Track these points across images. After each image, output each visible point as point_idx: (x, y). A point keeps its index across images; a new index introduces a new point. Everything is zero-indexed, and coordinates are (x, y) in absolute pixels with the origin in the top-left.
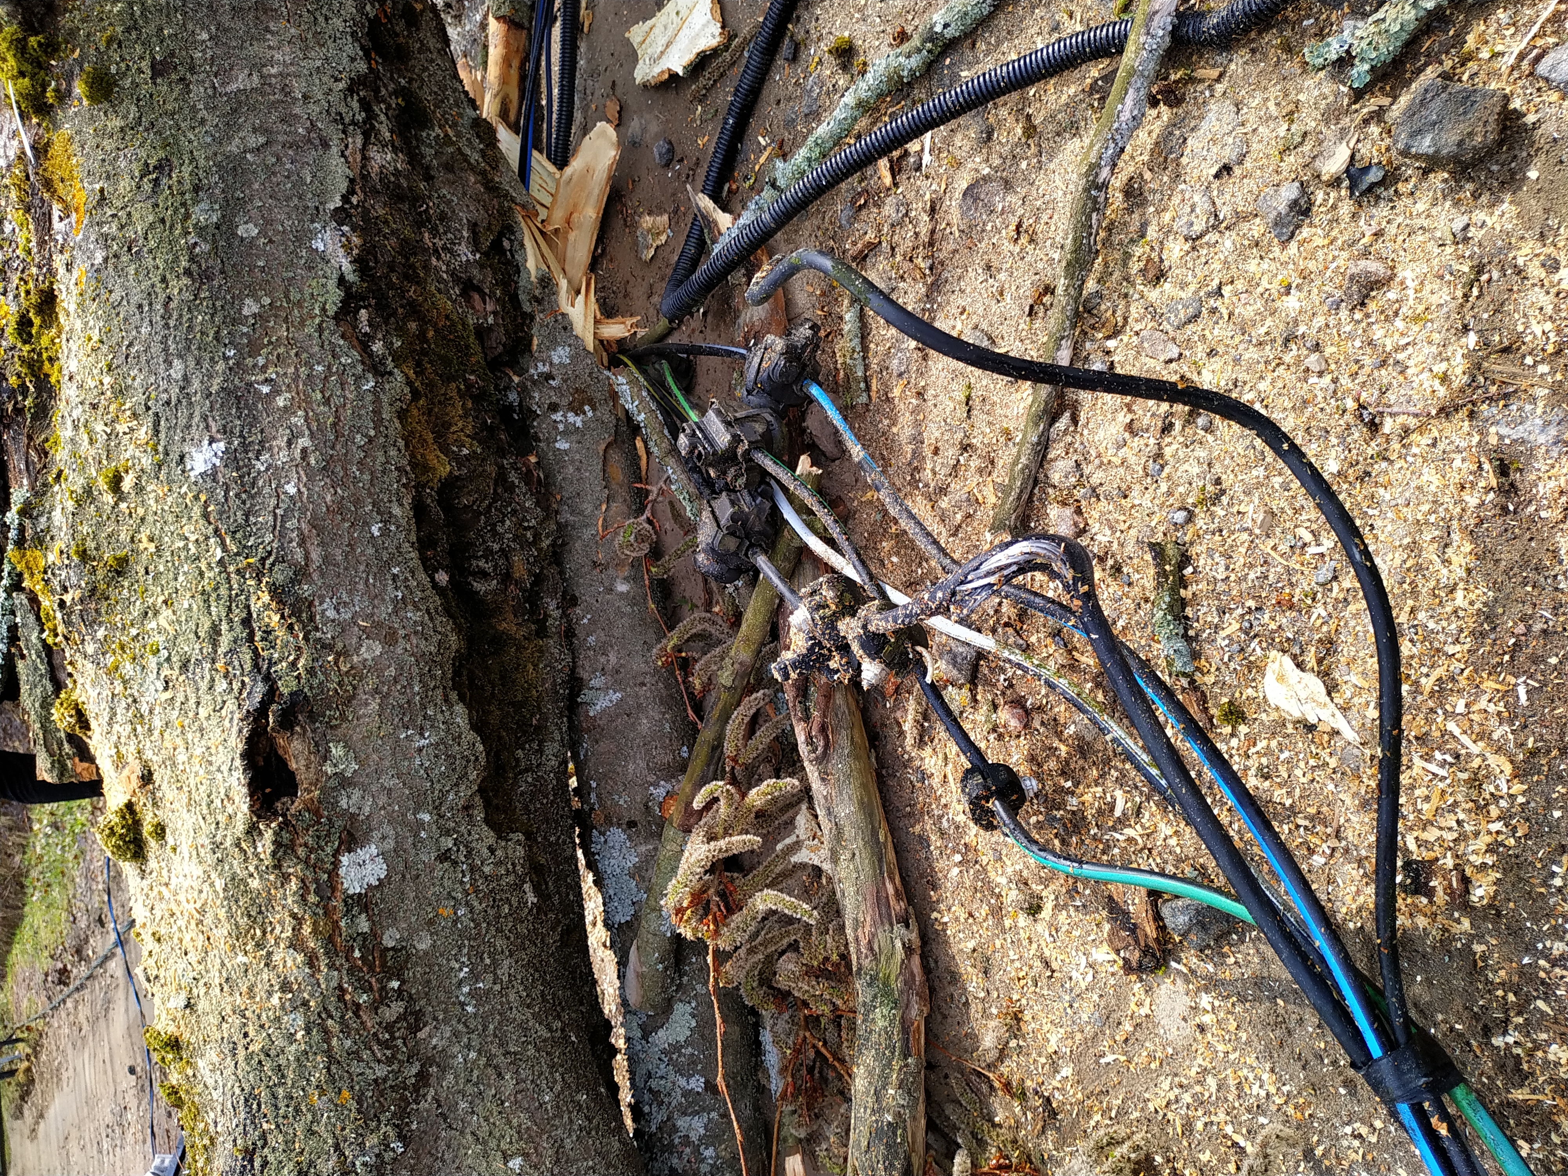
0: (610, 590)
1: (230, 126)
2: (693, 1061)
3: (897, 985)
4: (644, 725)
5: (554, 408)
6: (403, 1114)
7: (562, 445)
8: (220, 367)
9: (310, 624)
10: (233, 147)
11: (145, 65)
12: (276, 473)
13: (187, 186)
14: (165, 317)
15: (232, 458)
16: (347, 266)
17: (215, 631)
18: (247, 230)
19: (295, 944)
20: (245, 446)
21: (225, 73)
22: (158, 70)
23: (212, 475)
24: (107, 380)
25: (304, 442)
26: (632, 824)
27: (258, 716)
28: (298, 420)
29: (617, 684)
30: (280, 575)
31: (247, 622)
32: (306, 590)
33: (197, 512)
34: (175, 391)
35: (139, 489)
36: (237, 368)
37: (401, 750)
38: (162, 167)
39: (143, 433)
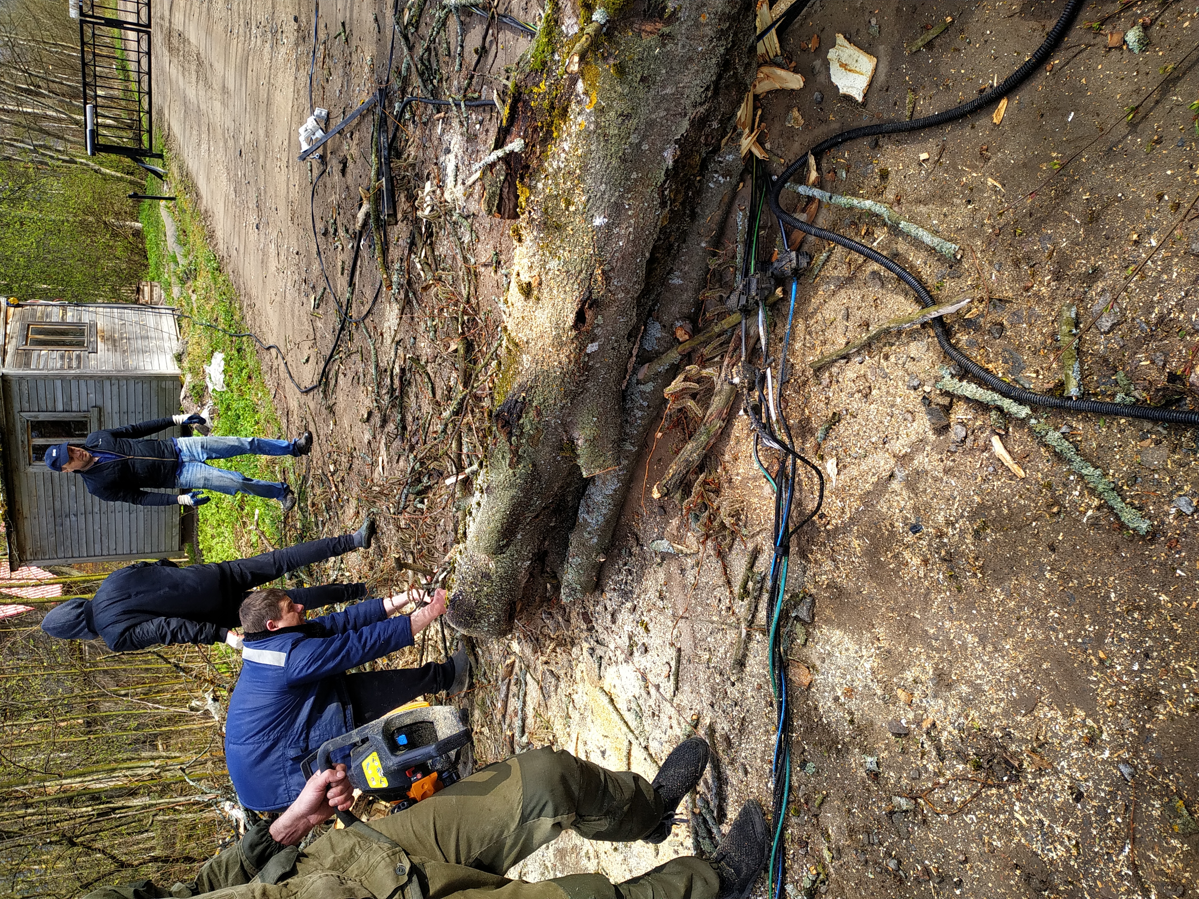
1: (656, 108)
3: (712, 433)
5: (716, 172)
7: (712, 185)
8: (617, 194)
9: (608, 284)
10: (654, 116)
11: (639, 76)
12: (619, 237)
13: (633, 128)
14: (607, 168)
15: (607, 225)
16: (671, 163)
17: (581, 271)
18: (645, 147)
20: (613, 224)
21: (664, 87)
22: (643, 79)
23: (599, 227)
24: (578, 171)
25: (631, 229)
26: (664, 326)
27: (583, 302)
28: (632, 221)
29: (683, 278)
30: (606, 268)
31: (591, 274)
32: (612, 274)
33: (590, 235)
34: (599, 194)
35: (574, 213)
36: (621, 197)
37: (616, 321)
38: (628, 116)
39: (584, 198)
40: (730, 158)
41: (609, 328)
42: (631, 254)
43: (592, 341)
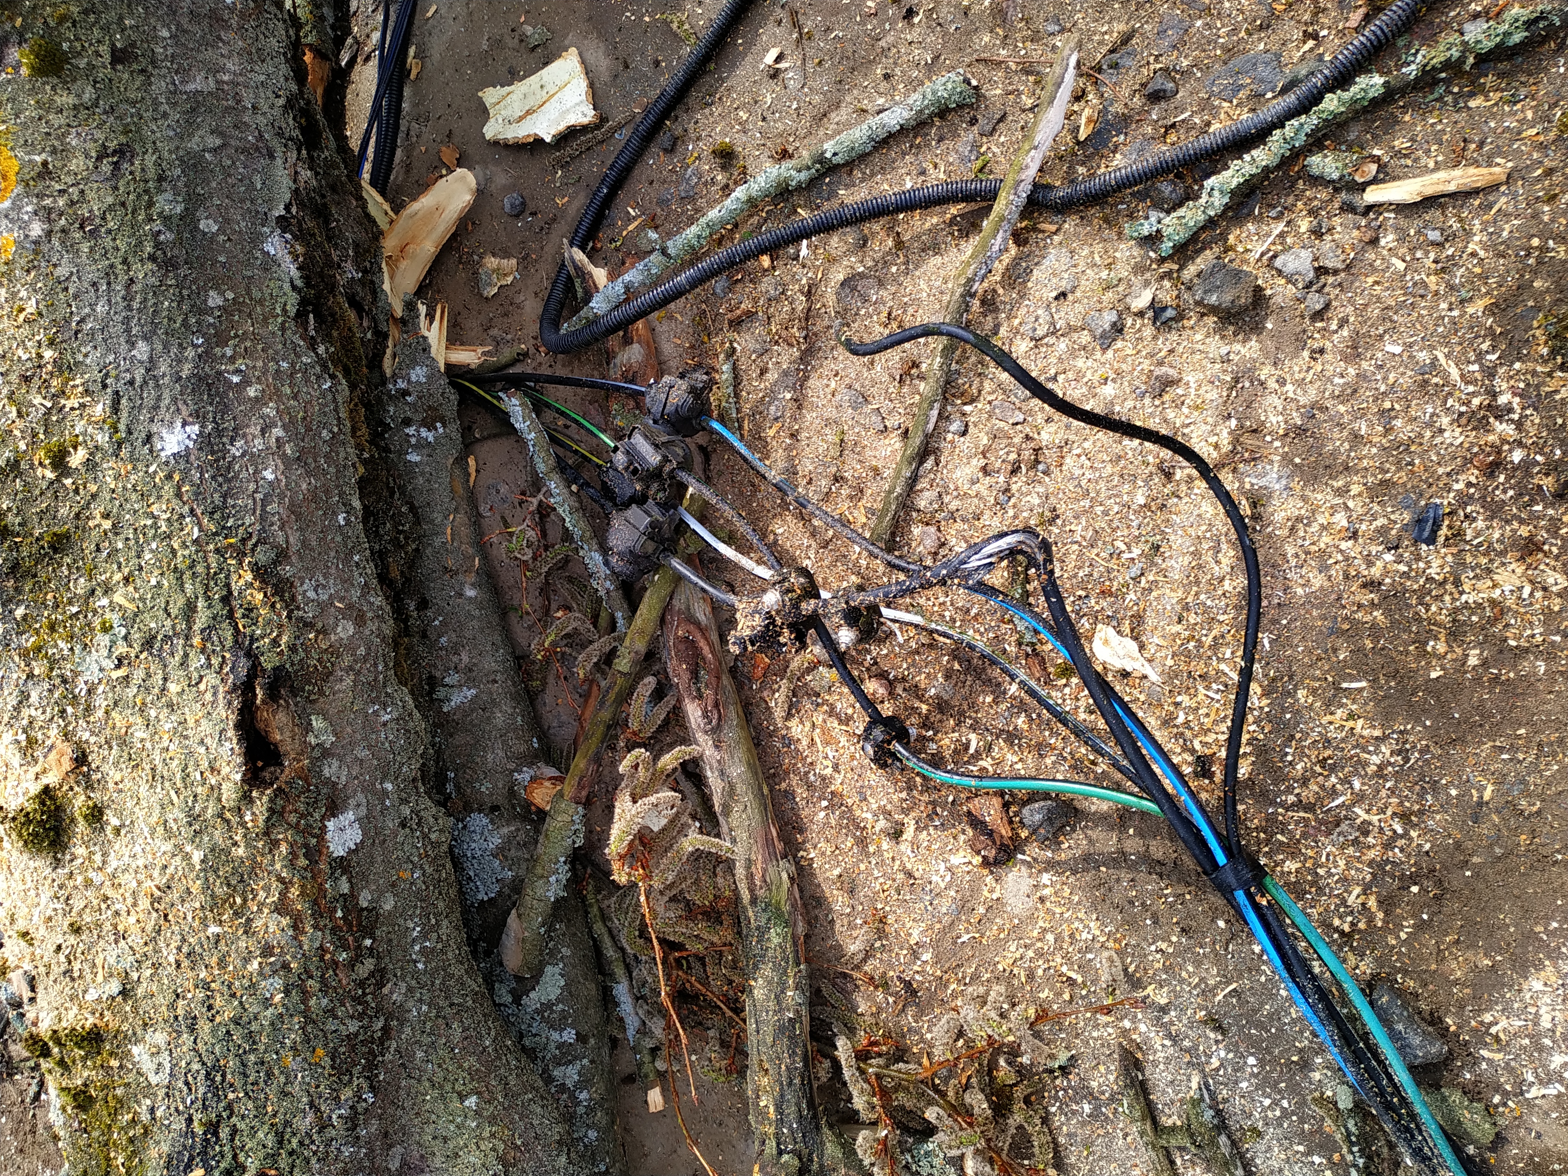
0: (460, 595)
1: (189, 125)
2: (564, 1015)
3: (786, 908)
4: (499, 718)
5: (407, 422)
6: (371, 1066)
7: (414, 457)
8: (190, 353)
9: (291, 604)
10: (194, 144)
11: (104, 49)
12: (255, 460)
13: (151, 173)
14: (128, 298)
15: (205, 442)
16: (294, 272)
17: (190, 609)
18: (208, 225)
19: (281, 908)
20: (219, 432)
21: (185, 72)
22: (119, 57)
23: (182, 457)
24: (48, 354)
25: (278, 432)
26: (494, 808)
27: (246, 688)
28: (270, 411)
29: (470, 682)
30: (263, 556)
31: (226, 599)
32: (287, 570)
33: (168, 490)
34: (139, 374)
35: (90, 465)
36: (207, 356)
37: (370, 724)
38: (123, 152)
39: (99, 410)
40: (418, 374)
41: (363, 753)
42: (313, 496)
43: (334, 809)
